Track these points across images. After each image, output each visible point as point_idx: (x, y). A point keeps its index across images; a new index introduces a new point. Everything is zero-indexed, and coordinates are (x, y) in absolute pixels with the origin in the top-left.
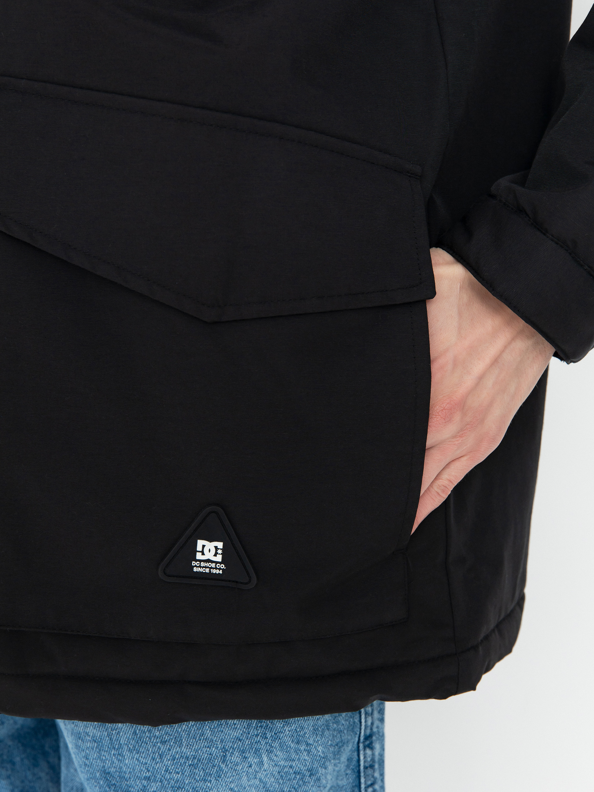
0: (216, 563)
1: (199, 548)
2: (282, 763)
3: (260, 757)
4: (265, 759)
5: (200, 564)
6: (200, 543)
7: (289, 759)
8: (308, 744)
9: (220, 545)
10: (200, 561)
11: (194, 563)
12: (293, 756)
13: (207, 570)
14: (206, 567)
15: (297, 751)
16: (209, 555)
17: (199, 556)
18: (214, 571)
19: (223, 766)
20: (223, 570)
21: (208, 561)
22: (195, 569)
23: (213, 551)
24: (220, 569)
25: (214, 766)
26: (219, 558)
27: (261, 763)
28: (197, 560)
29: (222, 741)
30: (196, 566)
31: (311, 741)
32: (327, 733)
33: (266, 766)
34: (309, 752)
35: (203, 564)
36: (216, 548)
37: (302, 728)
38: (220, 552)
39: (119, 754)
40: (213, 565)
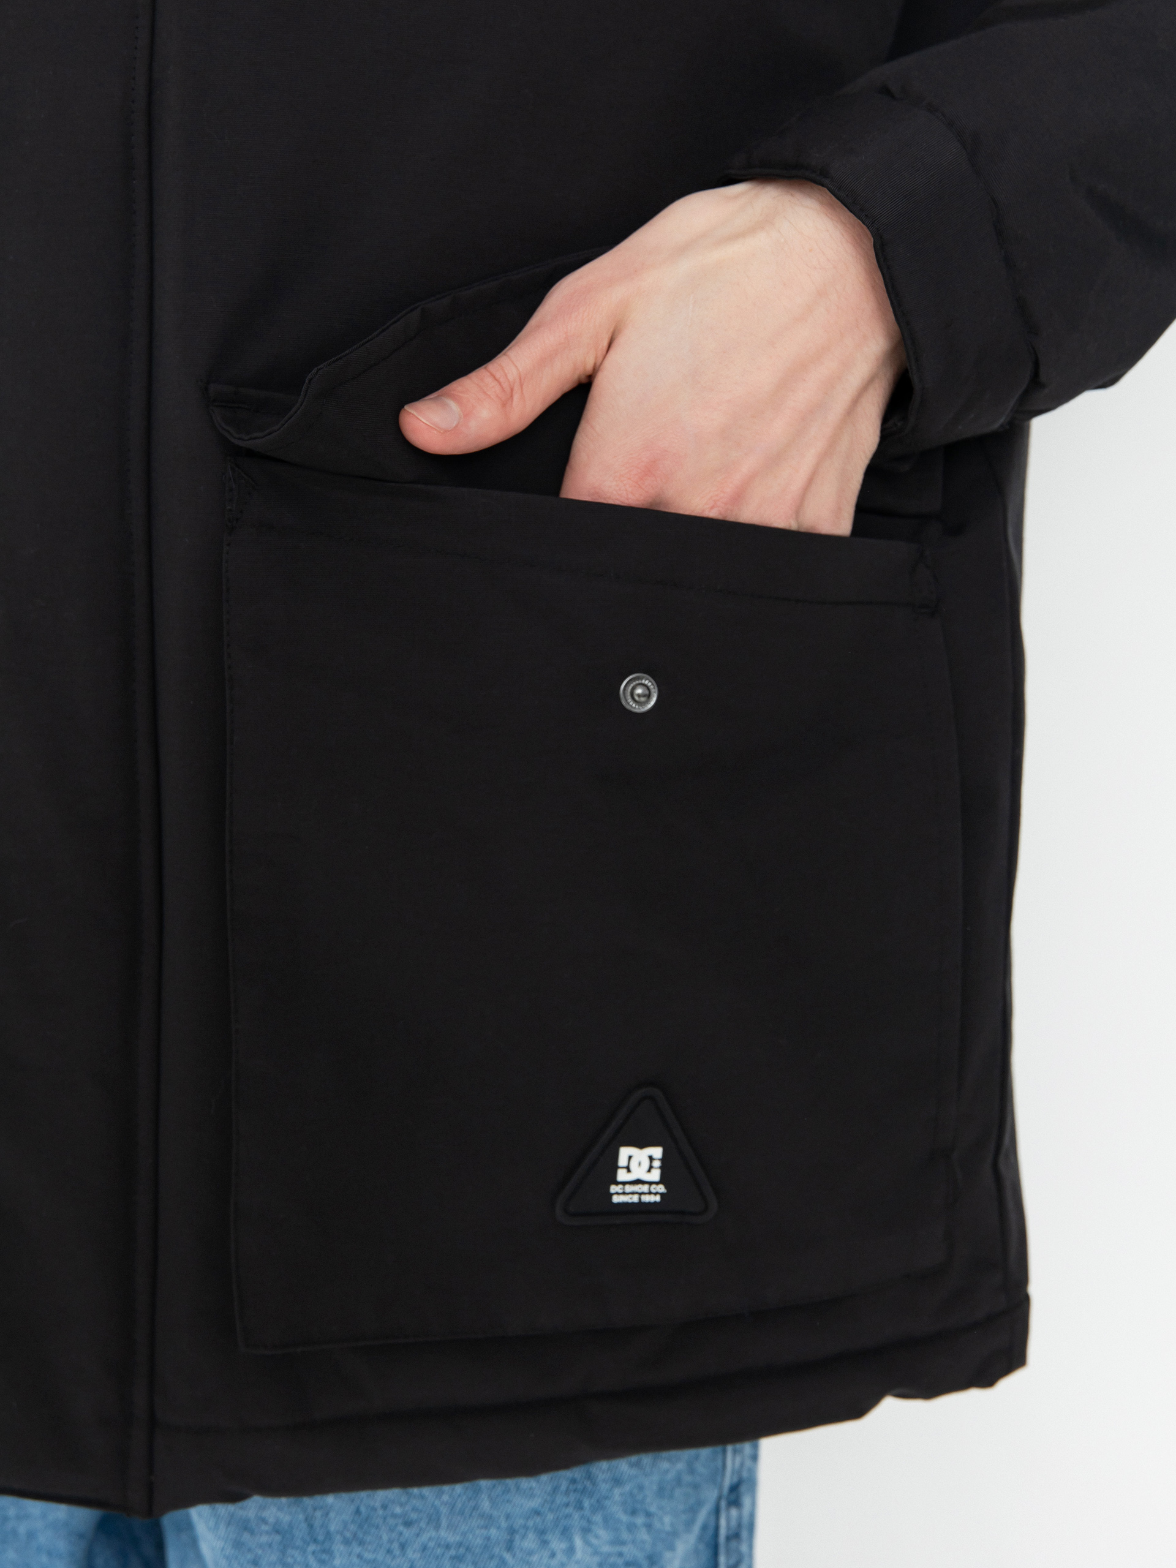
0: (650, 1183)
1: (622, 1161)
2: (606, 1549)
3: (570, 1540)
4: (578, 1542)
5: (624, 1189)
6: (624, 1152)
7: (618, 1542)
8: (648, 1515)
9: (657, 1152)
10: (624, 1183)
11: (613, 1189)
12: (625, 1535)
13: (635, 1199)
14: (633, 1193)
15: (631, 1528)
16: (639, 1171)
17: (622, 1176)
18: (646, 1199)
19: (507, 1556)
20: (662, 1195)
21: (638, 1182)
22: (616, 1199)
23: (646, 1164)
24: (656, 1194)
25: (492, 1557)
26: (655, 1175)
27: (571, 1550)
28: (617, 1183)
29: (508, 1517)
30: (617, 1193)
31: (653, 1509)
32: (678, 1492)
33: (579, 1555)
34: (649, 1527)
35: (629, 1188)
36: (651, 1158)
37: (641, 1488)
38: (657, 1164)
39: (324, 1551)
40: (645, 1188)
